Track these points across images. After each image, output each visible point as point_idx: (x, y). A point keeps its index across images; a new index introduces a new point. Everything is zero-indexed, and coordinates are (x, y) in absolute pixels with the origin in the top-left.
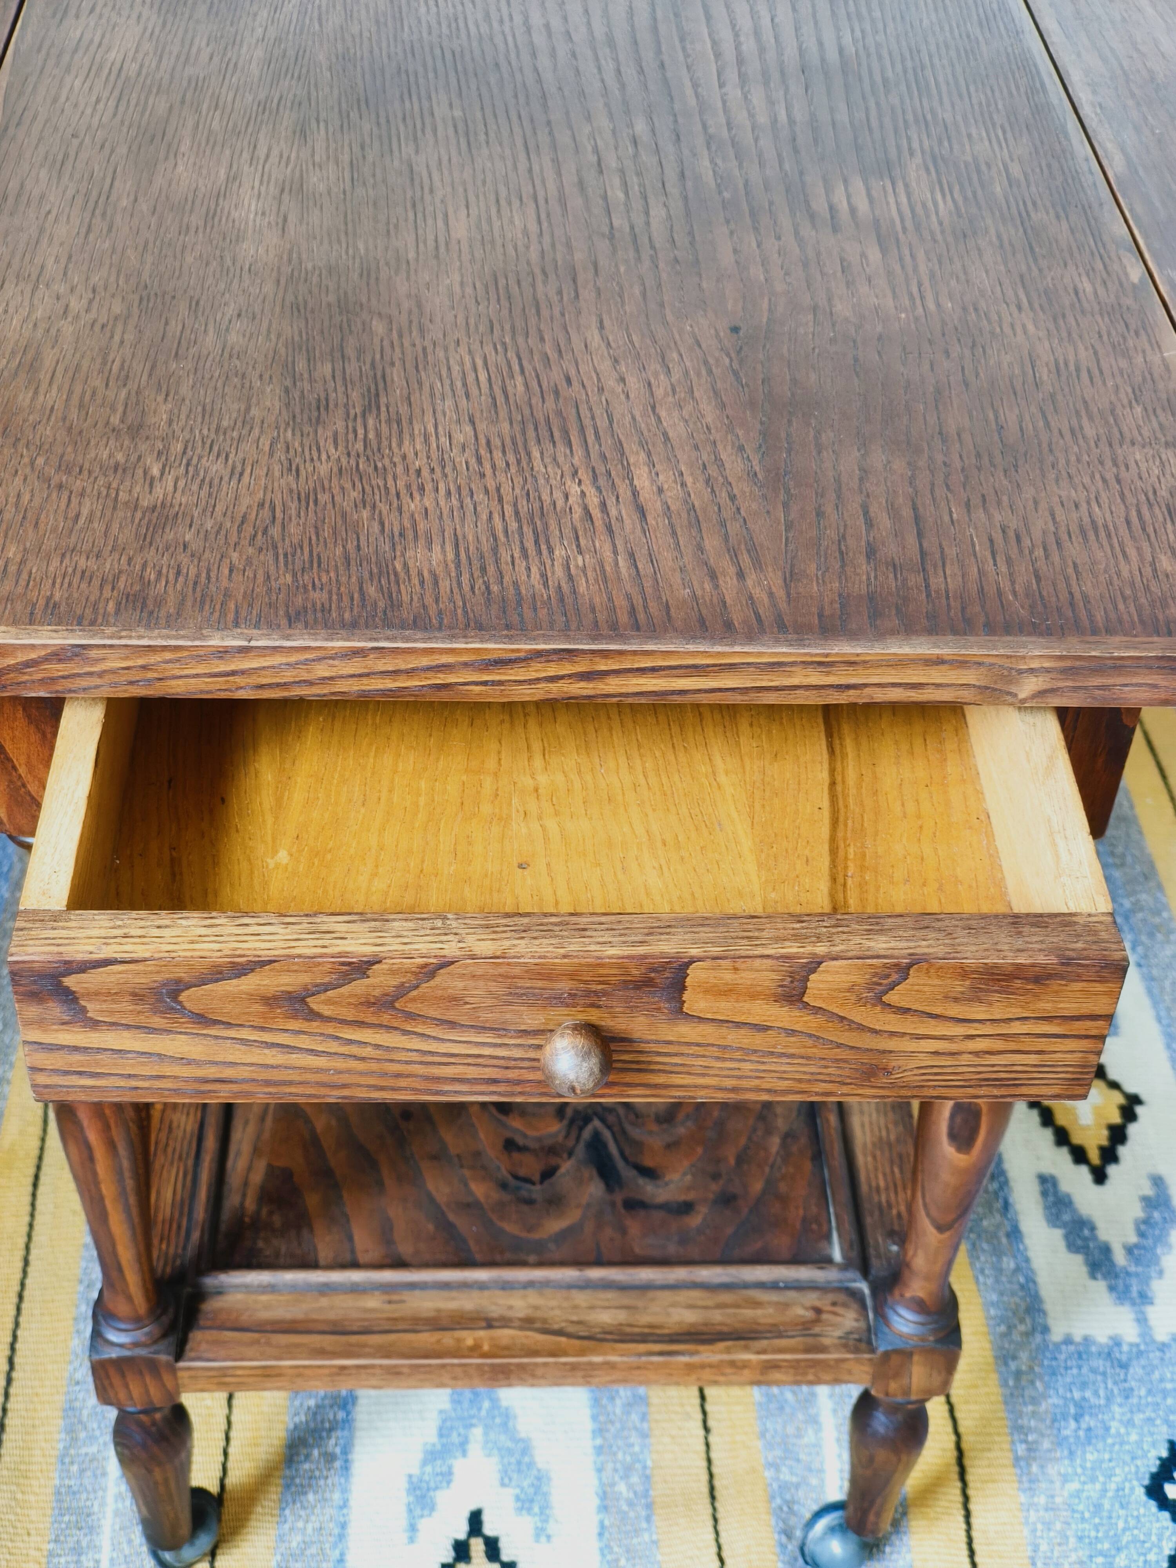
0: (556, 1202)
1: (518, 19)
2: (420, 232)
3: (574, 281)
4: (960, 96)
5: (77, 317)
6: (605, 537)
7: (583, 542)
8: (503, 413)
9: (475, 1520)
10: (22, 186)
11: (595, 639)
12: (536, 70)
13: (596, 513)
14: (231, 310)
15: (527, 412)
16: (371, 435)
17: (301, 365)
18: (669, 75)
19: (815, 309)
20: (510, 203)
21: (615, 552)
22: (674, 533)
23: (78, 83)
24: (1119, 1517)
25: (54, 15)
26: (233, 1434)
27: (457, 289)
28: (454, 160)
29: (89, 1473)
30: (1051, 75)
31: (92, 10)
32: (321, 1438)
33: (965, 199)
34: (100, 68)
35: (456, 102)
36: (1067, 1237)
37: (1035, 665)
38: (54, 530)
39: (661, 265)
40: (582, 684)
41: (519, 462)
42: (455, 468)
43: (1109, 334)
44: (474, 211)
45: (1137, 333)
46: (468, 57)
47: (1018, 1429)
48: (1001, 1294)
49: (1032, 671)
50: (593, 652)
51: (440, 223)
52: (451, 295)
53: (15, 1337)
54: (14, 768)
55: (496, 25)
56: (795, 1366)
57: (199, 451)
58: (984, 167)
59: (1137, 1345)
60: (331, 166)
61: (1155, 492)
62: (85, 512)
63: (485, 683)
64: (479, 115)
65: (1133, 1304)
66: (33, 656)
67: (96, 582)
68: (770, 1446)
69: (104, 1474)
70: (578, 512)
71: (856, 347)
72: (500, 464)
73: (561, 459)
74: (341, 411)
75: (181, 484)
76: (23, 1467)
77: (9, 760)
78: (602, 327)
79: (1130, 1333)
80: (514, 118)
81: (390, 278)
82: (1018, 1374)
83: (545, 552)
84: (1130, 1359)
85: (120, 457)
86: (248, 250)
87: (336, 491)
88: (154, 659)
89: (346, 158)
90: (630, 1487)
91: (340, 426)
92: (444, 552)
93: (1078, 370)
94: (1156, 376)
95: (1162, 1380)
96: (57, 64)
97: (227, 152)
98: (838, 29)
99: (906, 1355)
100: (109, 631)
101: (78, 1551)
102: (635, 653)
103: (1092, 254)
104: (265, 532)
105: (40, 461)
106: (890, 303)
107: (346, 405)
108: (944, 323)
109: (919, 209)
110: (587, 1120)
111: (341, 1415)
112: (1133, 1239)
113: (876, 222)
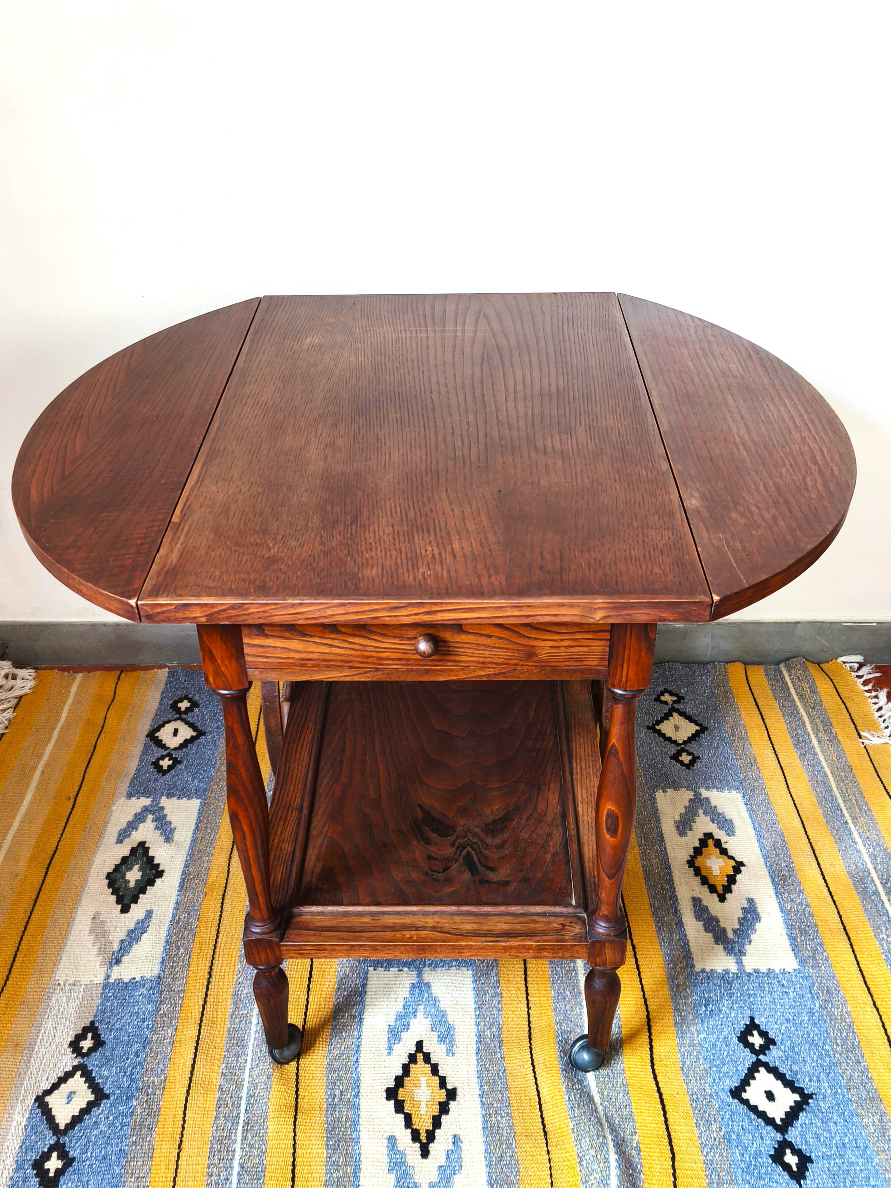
0: (449, 881)
1: (426, 379)
2: (379, 459)
3: (438, 476)
4: (605, 403)
5: (245, 493)
6: (440, 565)
7: (431, 566)
8: (405, 523)
9: (419, 1045)
10: (226, 448)
11: (431, 598)
12: (431, 398)
13: (437, 557)
14: (303, 489)
15: (414, 522)
16: (353, 531)
17: (329, 508)
18: (485, 398)
19: (532, 483)
20: (416, 448)
21: (443, 570)
22: (466, 563)
23: (249, 409)
24: (725, 1050)
25: (241, 384)
26: (309, 1006)
27: (392, 479)
28: (395, 433)
29: (244, 1022)
30: (644, 394)
31: (256, 382)
32: (349, 1008)
33: (600, 441)
34: (258, 403)
35: (398, 411)
36: (704, 925)
37: (600, 606)
38: (233, 565)
39: (473, 469)
40: (427, 616)
41: (409, 540)
42: (384, 542)
43: (650, 490)
44: (401, 451)
45: (661, 489)
46: (404, 394)
47: (677, 1009)
48: (672, 950)
49: (599, 608)
50: (431, 603)
51: (387, 456)
52: (389, 482)
53: (212, 964)
54: (216, 661)
55: (417, 382)
56: (553, 948)
57: (288, 538)
58: (609, 429)
59: (737, 974)
60: (346, 437)
61: (657, 545)
62: (244, 559)
63: (390, 616)
64: (407, 416)
65: (736, 955)
66: (224, 607)
67: (247, 582)
68: (558, 1015)
69: (250, 1023)
70: (430, 556)
71: (547, 496)
72: (402, 540)
73: (425, 538)
74: (343, 523)
75: (281, 549)
76: (214, 1019)
77: (214, 657)
78: (447, 491)
79: (733, 968)
80: (421, 417)
81: (366, 476)
82: (678, 986)
83: (416, 570)
84: (733, 980)
85: (258, 541)
86: (311, 468)
87: (339, 551)
88: (267, 608)
89: (352, 433)
90: (491, 1033)
91: (342, 528)
92: (377, 570)
93: (635, 503)
94: (666, 504)
95: (748, 990)
96: (241, 402)
97: (306, 433)
98: (557, 378)
99: (602, 943)
100: (251, 598)
101: (237, 1055)
102: (446, 603)
103: (648, 460)
104: (311, 565)
105: (228, 543)
106: (563, 480)
107: (345, 522)
108: (583, 487)
109: (580, 446)
110: (464, 847)
111: (359, 999)
112: (737, 927)
113: (562, 451)
